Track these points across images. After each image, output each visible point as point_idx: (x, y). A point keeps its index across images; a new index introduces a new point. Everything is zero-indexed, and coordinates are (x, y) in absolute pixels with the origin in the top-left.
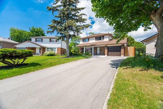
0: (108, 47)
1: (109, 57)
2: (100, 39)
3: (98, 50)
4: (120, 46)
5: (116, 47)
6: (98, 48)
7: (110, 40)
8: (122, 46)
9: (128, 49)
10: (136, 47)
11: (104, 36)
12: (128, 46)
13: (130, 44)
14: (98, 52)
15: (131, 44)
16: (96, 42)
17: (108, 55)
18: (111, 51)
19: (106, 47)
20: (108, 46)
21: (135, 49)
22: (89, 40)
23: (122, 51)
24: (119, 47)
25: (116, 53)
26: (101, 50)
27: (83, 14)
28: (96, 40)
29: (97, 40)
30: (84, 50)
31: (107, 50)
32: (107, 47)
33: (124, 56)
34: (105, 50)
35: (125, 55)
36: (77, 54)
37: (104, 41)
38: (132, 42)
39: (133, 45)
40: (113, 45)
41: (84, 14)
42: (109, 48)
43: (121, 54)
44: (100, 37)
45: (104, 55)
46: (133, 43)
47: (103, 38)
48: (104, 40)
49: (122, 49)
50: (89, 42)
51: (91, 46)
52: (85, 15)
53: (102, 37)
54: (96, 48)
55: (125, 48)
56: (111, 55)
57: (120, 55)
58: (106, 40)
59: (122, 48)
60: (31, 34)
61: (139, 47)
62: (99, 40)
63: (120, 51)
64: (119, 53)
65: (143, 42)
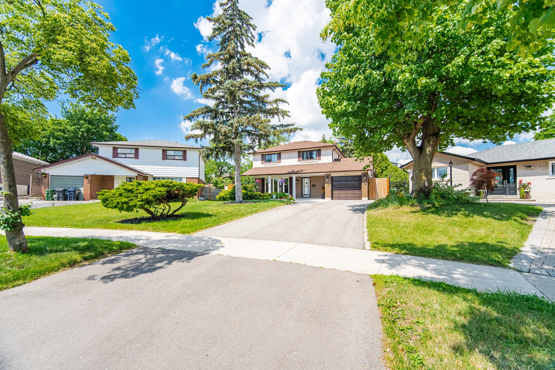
0: (332, 177)
1: (334, 201)
2: (311, 158)
3: (305, 185)
4: (360, 177)
5: (351, 179)
6: (306, 180)
7: (336, 160)
8: (365, 176)
9: (375, 183)
10: (392, 179)
11: (320, 150)
12: (376, 176)
13: (379, 170)
14: (306, 190)
15: (381, 171)
16: (299, 163)
17: (332, 199)
18: (340, 188)
19: (328, 177)
20: (333, 175)
21: (390, 183)
22: (279, 158)
23: (364, 186)
24: (358, 178)
25: (350, 192)
26: (314, 186)
27: (281, 101)
28: (301, 159)
29: (303, 158)
30: (270, 185)
31: (330, 185)
32: (330, 178)
33: (368, 199)
34: (326, 185)
35: (370, 197)
36: (256, 195)
37: (320, 162)
38: (383, 164)
39: (385, 173)
40: (343, 174)
41: (283, 101)
42: (334, 179)
43: (363, 194)
44: (311, 152)
45: (324, 198)
46: (386, 168)
47: (319, 154)
48: (320, 159)
49: (363, 184)
50: (280, 165)
51: (289, 173)
52: (286, 102)
53: (315, 152)
54: (300, 180)
55: (370, 181)
56: (339, 198)
57: (360, 198)
58: (326, 159)
59: (363, 180)
60: (68, 127)
61: (399, 180)
62: (307, 158)
63: (359, 188)
64: (356, 192)
65: (404, 168)
